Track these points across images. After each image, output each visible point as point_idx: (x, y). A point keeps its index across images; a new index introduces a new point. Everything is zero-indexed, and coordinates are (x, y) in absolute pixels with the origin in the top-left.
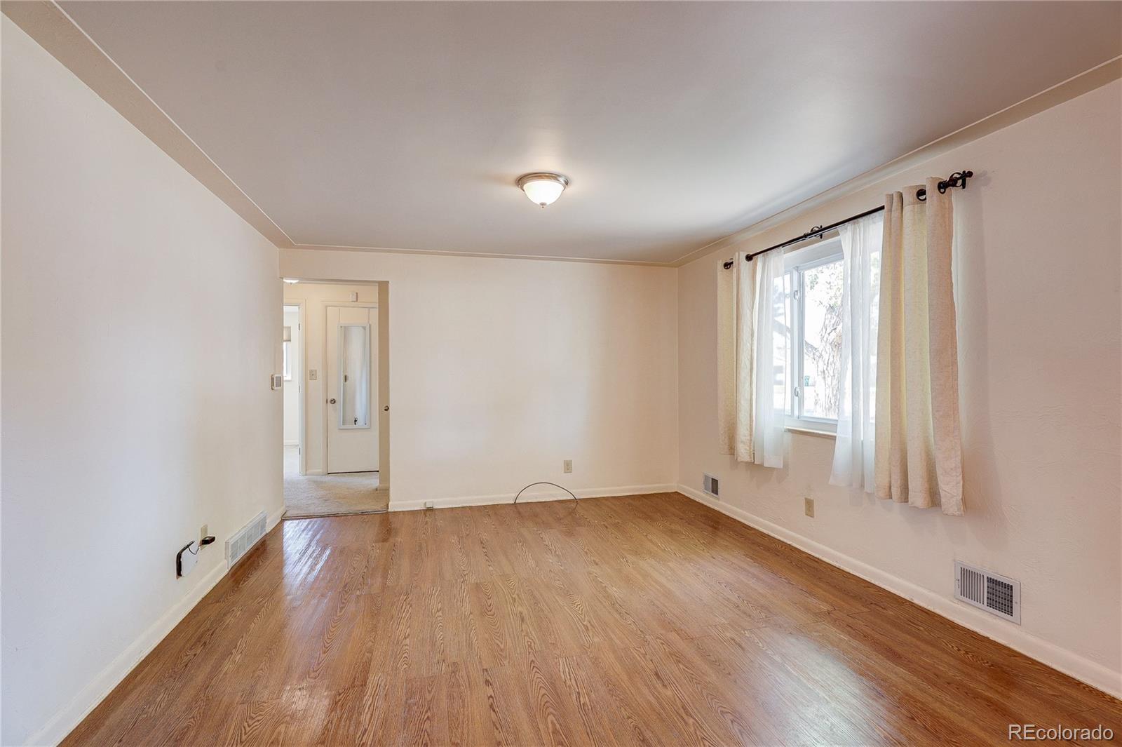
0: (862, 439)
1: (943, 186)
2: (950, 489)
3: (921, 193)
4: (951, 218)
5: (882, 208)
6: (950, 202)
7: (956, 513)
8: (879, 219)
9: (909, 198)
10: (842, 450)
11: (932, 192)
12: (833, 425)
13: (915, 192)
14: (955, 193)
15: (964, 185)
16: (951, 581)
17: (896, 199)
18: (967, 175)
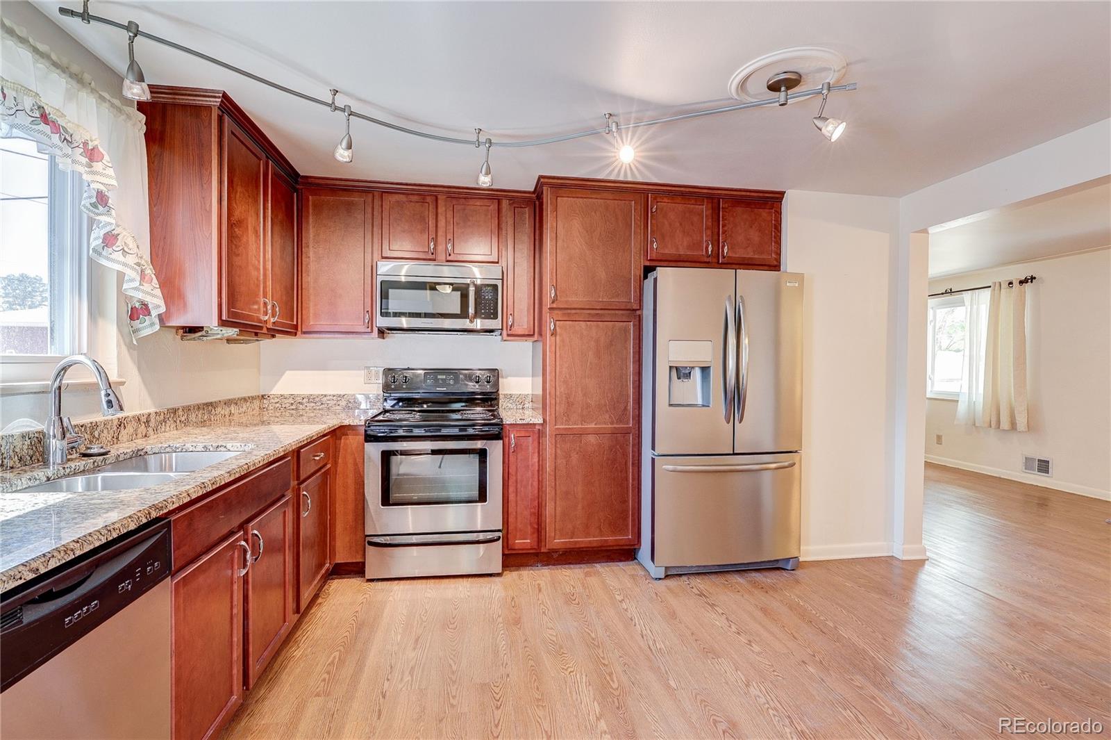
0: (974, 400)
1: (1021, 282)
2: (1021, 421)
3: (1011, 283)
4: (1025, 297)
5: (990, 287)
6: (1025, 289)
7: (1024, 430)
8: (988, 292)
9: (1005, 285)
10: (962, 407)
11: (1016, 284)
12: (958, 395)
13: (1008, 283)
14: (1028, 286)
15: (1032, 282)
16: (1020, 463)
17: (997, 285)
18: (1033, 278)
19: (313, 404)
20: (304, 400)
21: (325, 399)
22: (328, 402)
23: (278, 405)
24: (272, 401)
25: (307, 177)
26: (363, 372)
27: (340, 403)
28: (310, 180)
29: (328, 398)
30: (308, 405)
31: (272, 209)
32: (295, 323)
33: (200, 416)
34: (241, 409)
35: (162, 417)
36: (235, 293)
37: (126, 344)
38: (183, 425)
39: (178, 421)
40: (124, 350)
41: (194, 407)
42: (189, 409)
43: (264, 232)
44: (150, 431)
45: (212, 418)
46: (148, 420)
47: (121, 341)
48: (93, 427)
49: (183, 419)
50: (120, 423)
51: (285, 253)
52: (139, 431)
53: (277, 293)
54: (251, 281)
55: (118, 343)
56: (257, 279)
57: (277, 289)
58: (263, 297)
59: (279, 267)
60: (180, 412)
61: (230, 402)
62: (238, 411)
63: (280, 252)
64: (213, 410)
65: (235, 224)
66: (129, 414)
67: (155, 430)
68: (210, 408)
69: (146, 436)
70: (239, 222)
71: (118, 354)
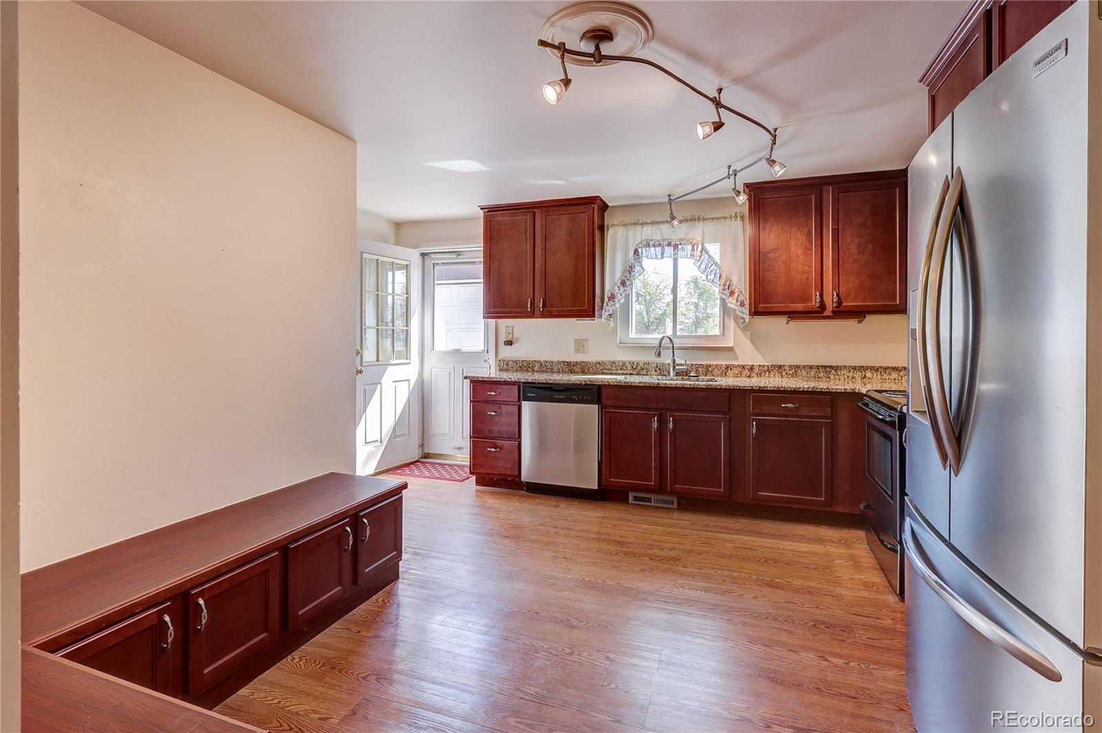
31: (836, 221)
32: (898, 302)
33: (813, 373)
34: (885, 376)
35: (766, 368)
36: (769, 295)
37: (740, 329)
38: (790, 376)
39: (784, 373)
40: (739, 331)
41: (804, 367)
42: (798, 367)
43: (819, 243)
44: (754, 374)
45: (832, 377)
46: (752, 368)
47: (737, 327)
48: (708, 366)
49: (790, 372)
50: (727, 367)
51: (870, 247)
52: (744, 373)
53: (850, 283)
54: (795, 282)
55: (734, 328)
56: (808, 278)
57: (851, 280)
58: (815, 290)
59: (855, 261)
60: (788, 369)
61: (863, 369)
62: (879, 376)
63: (858, 249)
64: (833, 372)
65: (768, 252)
66: (736, 363)
67: (759, 375)
68: (828, 369)
69: (749, 376)
70: (775, 249)
71: (734, 333)
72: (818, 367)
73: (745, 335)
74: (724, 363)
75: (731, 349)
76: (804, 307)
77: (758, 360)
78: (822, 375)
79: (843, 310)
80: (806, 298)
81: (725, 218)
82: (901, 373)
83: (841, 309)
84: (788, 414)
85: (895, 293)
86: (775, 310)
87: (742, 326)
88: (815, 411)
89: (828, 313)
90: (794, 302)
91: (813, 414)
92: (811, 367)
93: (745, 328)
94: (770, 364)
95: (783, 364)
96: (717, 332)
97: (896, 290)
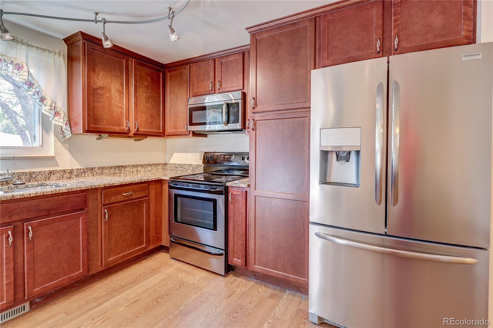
19: (181, 168)
20: (179, 166)
21: (185, 166)
22: (186, 168)
23: (170, 168)
24: (169, 166)
25: (166, 64)
26: (199, 153)
27: (190, 168)
28: (168, 65)
29: (186, 165)
30: (180, 168)
31: (136, 81)
32: (161, 131)
33: (112, 171)
34: (146, 169)
35: (82, 171)
36: (98, 119)
37: (60, 142)
38: (98, 174)
39: (95, 173)
40: (59, 144)
41: (107, 167)
42: (103, 168)
43: (127, 91)
44: (73, 176)
45: (122, 172)
46: (71, 172)
47: (57, 140)
48: (31, 174)
49: (99, 172)
50: (50, 173)
51: (150, 100)
52: (65, 176)
53: (142, 118)
54: (114, 113)
55: (55, 142)
56: (121, 112)
57: (142, 116)
58: (126, 120)
59: (145, 106)
60: (96, 169)
61: (137, 166)
62: (144, 170)
63: (146, 100)
64: (123, 169)
65: (97, 89)
66: (58, 169)
67: (77, 176)
68: (120, 168)
69: (70, 178)
70: (102, 87)
71: (55, 146)
72: (115, 167)
73: (64, 147)
74: (47, 169)
75: (52, 158)
76: (120, 129)
77: (76, 166)
78: (117, 171)
79: (139, 133)
80: (120, 124)
81: (49, 51)
82: (152, 167)
83: (139, 132)
84: (126, 199)
85: (160, 127)
86: (101, 130)
87: (63, 140)
88: (140, 194)
89: (131, 134)
90: (113, 125)
91: (140, 196)
92: (111, 168)
93: (65, 142)
94: (85, 168)
95: (94, 167)
96: (37, 144)
97: (160, 124)
